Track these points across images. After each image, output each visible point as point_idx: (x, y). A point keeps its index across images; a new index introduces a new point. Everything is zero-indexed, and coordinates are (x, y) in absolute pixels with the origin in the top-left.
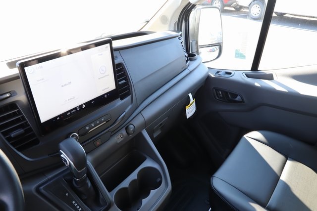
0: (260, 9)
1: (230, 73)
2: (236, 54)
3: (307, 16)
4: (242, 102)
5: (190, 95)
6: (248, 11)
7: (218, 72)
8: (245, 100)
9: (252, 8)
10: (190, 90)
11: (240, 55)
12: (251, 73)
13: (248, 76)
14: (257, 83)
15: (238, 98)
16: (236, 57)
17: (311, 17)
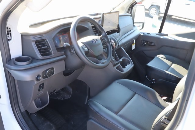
0: (156, 11)
1: (150, 34)
2: (152, 26)
3: (186, 18)
4: (155, 46)
5: (134, 40)
6: (148, 12)
7: (144, 33)
8: (156, 45)
9: (151, 10)
10: (134, 38)
11: (154, 26)
12: (158, 34)
13: (157, 34)
14: (162, 37)
15: (153, 44)
16: (152, 27)
17: (188, 19)
